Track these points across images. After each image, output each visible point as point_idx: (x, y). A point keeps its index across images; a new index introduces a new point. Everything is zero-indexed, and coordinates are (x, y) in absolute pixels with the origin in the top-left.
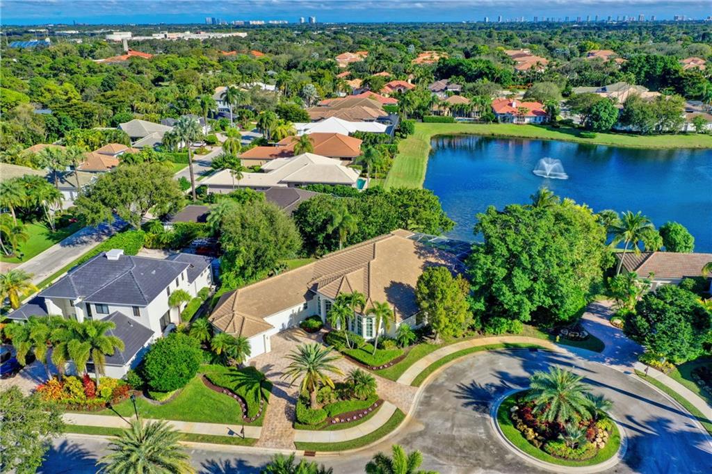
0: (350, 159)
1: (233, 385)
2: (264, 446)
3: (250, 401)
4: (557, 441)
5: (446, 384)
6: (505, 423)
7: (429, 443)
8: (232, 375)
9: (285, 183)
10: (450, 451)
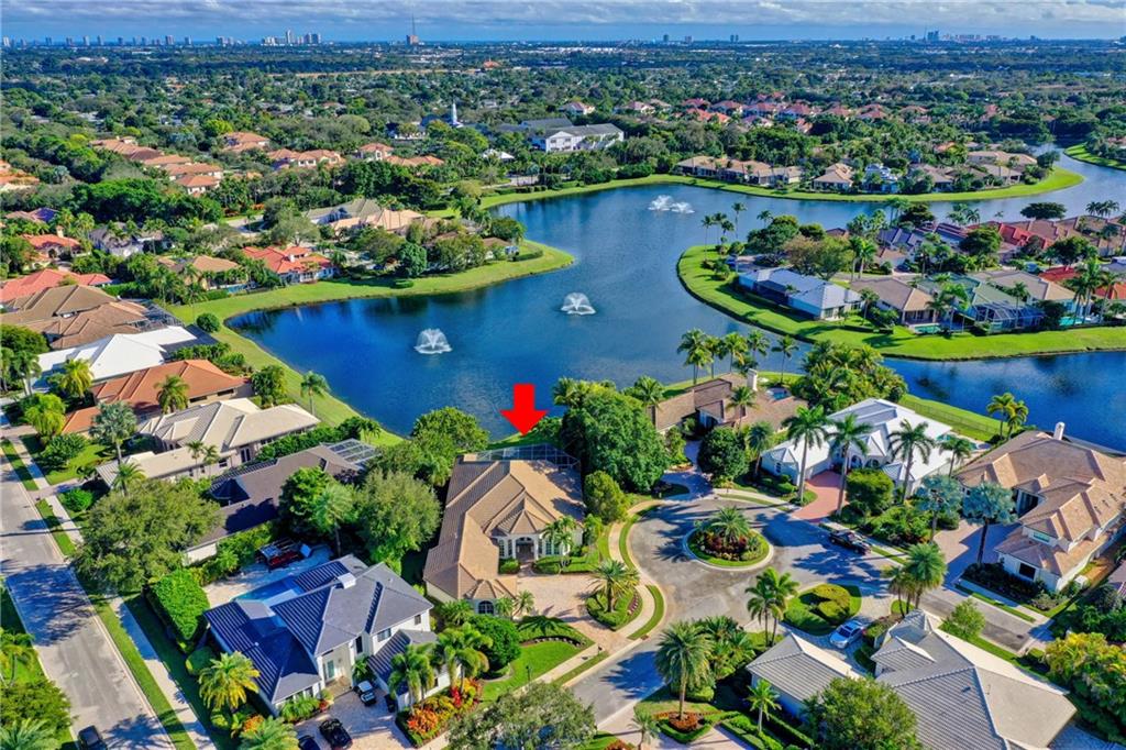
0: (231, 391)
1: (539, 632)
2: (615, 651)
3: (568, 634)
4: (746, 551)
5: (646, 556)
6: (707, 559)
7: (689, 592)
8: (526, 628)
9: (233, 448)
10: (705, 589)
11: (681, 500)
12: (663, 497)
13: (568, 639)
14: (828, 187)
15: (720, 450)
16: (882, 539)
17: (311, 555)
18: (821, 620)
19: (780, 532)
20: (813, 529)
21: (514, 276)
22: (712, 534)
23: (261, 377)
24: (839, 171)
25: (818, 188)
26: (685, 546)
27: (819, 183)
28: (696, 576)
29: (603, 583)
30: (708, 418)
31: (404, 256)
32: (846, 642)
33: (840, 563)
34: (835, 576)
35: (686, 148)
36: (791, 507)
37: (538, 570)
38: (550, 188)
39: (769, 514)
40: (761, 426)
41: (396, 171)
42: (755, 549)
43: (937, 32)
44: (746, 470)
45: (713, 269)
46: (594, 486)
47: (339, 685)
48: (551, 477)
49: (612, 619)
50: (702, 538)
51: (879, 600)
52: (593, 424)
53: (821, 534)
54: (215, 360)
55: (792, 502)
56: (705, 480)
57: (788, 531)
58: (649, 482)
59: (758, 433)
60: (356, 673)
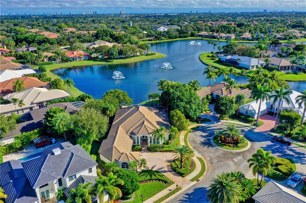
0: (42, 87)
1: (149, 177)
2: (184, 187)
3: (162, 178)
4: (239, 143)
5: (196, 145)
6: (222, 146)
7: (216, 160)
8: (143, 175)
9: (35, 104)
10: (223, 159)
11: (208, 124)
12: (201, 123)
13: (162, 181)
14: (244, 39)
15: (224, 104)
16: (296, 139)
17: (55, 143)
18: (281, 174)
19: (251, 137)
20: (265, 135)
21: (146, 59)
22: (223, 136)
23: (53, 82)
24: (247, 34)
25: (241, 39)
26: (212, 141)
27: (241, 38)
28: (218, 154)
29: (178, 155)
30: (216, 95)
31: (110, 52)
32: (296, 185)
33: (281, 149)
34: (280, 154)
35: (199, 30)
36: (254, 127)
37: (149, 150)
38: (158, 40)
39: (246, 129)
40: (241, 95)
41: (111, 33)
42: (243, 143)
43: (266, 10)
44: (234, 113)
45: (211, 57)
46: (174, 115)
47: (51, 201)
48: (156, 113)
49: (183, 172)
50: (219, 138)
51: (303, 165)
52: (173, 92)
53: (269, 137)
54: (41, 79)
55: (254, 125)
56: (217, 117)
57: (255, 136)
58: (196, 115)
59: (239, 98)
60: (58, 196)
